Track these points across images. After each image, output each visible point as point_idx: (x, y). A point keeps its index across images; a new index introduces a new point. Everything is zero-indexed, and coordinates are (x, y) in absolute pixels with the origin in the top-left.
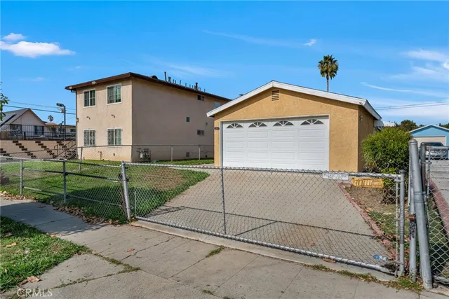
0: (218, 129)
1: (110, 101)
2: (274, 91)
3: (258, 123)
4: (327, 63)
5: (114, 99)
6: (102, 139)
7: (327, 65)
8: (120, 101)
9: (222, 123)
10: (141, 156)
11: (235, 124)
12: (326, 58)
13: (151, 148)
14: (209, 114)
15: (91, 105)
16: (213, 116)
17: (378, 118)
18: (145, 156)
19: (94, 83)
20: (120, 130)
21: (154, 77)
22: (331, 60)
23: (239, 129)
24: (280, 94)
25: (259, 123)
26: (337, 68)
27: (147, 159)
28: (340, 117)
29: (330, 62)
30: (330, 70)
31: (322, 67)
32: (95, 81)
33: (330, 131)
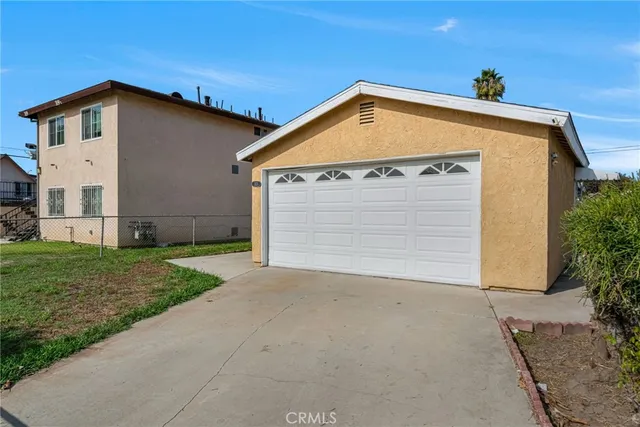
0: (259, 184)
1: (86, 136)
2: (363, 102)
3: (334, 172)
4: (487, 81)
5: (91, 132)
6: (73, 204)
7: (487, 85)
8: (99, 134)
9: (268, 172)
10: (137, 236)
11: (292, 175)
12: (485, 73)
13: (155, 221)
14: (240, 156)
15: (59, 143)
16: (250, 159)
17: (584, 163)
18: (144, 236)
19: (58, 103)
20: (101, 188)
21: (176, 95)
22: (493, 76)
23: (299, 185)
24: (377, 110)
25: (336, 173)
26: (503, 88)
27: (149, 242)
28: (506, 155)
29: (492, 80)
30: (491, 93)
31: (479, 88)
32: (60, 99)
33: (484, 188)
